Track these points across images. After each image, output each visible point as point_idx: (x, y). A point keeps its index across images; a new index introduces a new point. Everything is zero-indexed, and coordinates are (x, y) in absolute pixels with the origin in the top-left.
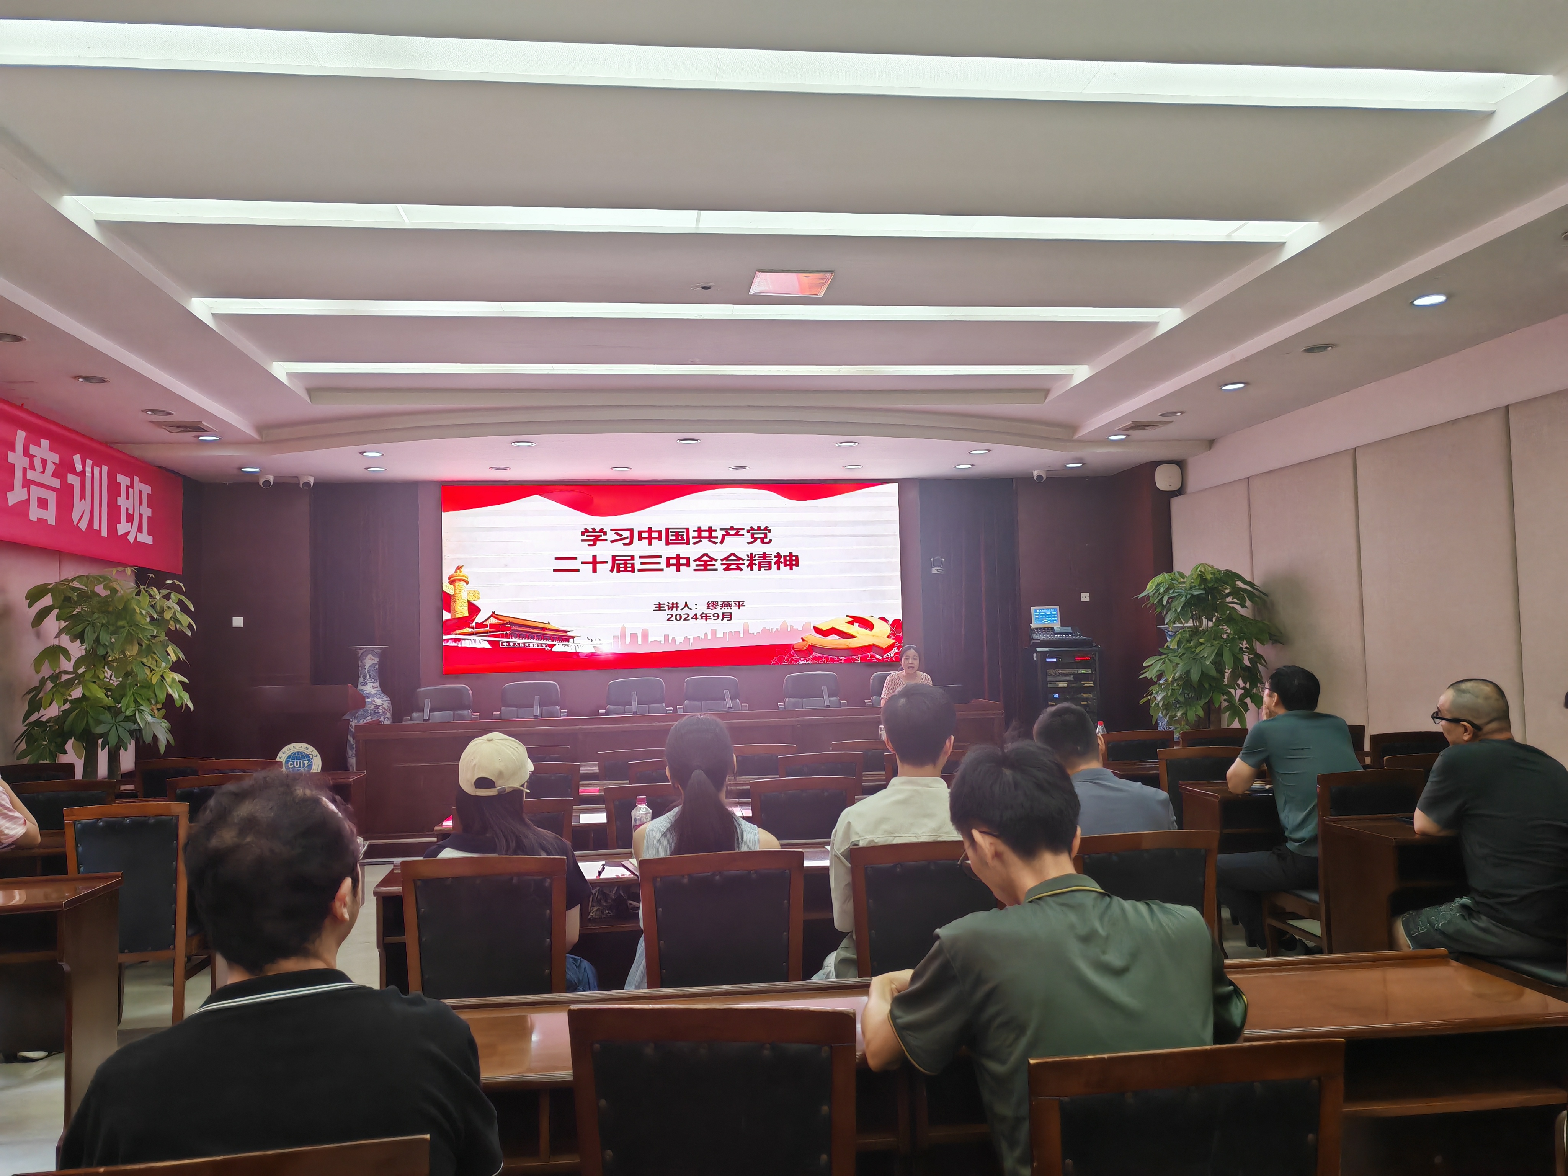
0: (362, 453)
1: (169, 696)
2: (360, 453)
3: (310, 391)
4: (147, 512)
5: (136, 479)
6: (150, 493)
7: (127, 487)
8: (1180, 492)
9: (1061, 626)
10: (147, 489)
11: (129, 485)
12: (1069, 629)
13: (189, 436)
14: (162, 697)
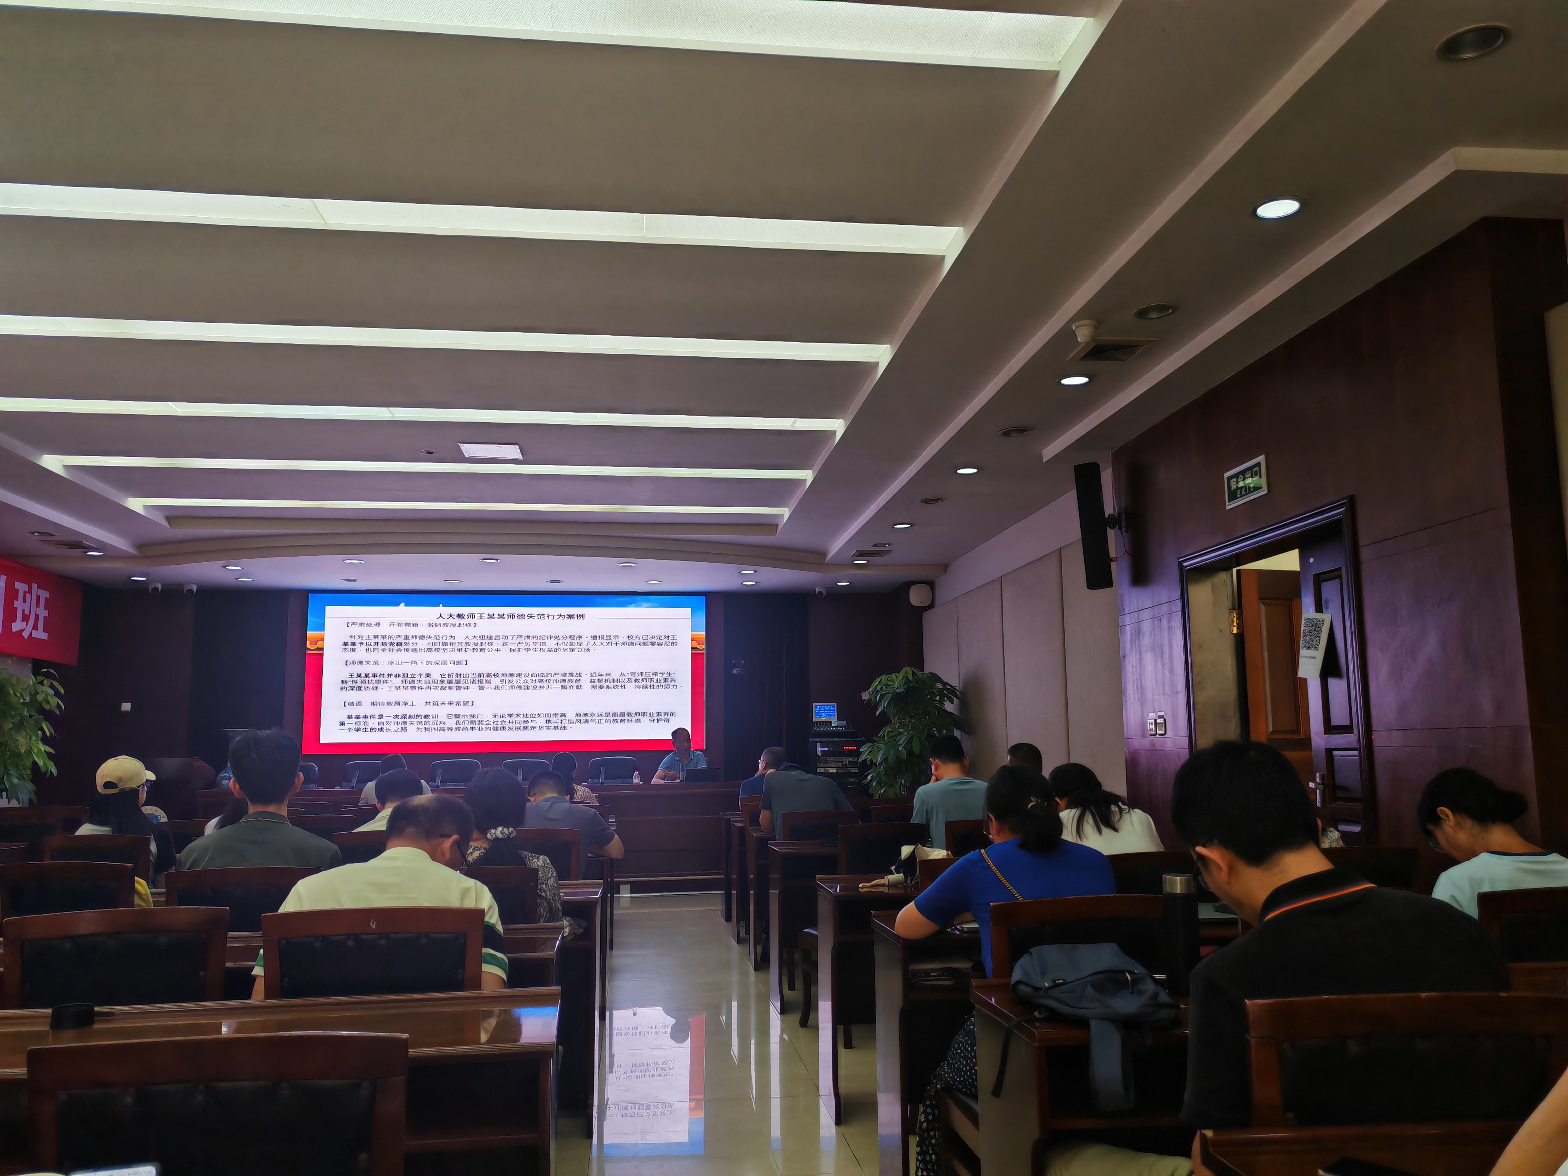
0: (225, 567)
1: (35, 764)
2: (223, 567)
3: (168, 519)
4: (43, 613)
5: (35, 586)
6: (48, 597)
7: (25, 593)
8: (931, 606)
9: (838, 720)
10: (44, 594)
11: (27, 590)
12: (844, 723)
13: (77, 552)
14: (28, 764)
